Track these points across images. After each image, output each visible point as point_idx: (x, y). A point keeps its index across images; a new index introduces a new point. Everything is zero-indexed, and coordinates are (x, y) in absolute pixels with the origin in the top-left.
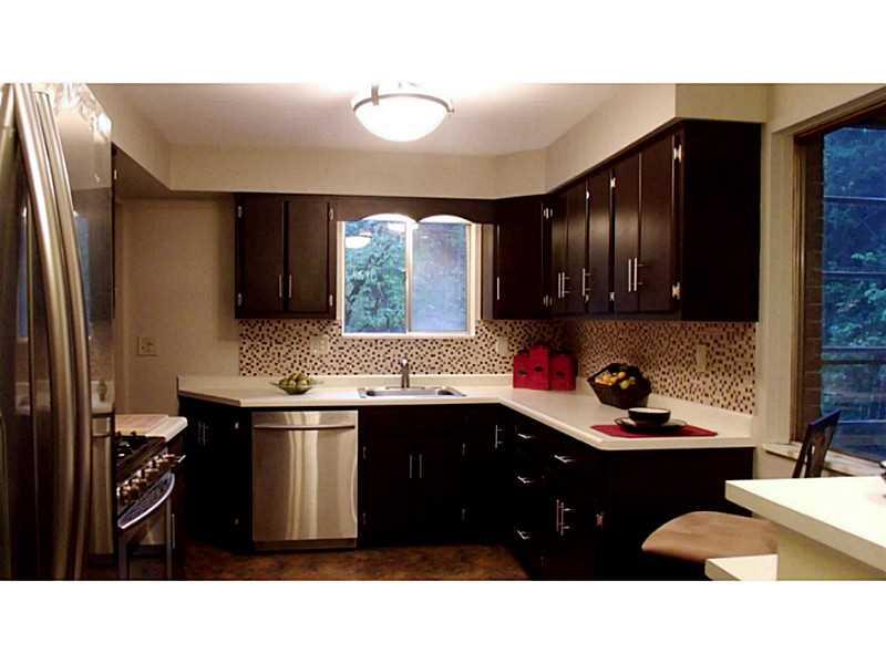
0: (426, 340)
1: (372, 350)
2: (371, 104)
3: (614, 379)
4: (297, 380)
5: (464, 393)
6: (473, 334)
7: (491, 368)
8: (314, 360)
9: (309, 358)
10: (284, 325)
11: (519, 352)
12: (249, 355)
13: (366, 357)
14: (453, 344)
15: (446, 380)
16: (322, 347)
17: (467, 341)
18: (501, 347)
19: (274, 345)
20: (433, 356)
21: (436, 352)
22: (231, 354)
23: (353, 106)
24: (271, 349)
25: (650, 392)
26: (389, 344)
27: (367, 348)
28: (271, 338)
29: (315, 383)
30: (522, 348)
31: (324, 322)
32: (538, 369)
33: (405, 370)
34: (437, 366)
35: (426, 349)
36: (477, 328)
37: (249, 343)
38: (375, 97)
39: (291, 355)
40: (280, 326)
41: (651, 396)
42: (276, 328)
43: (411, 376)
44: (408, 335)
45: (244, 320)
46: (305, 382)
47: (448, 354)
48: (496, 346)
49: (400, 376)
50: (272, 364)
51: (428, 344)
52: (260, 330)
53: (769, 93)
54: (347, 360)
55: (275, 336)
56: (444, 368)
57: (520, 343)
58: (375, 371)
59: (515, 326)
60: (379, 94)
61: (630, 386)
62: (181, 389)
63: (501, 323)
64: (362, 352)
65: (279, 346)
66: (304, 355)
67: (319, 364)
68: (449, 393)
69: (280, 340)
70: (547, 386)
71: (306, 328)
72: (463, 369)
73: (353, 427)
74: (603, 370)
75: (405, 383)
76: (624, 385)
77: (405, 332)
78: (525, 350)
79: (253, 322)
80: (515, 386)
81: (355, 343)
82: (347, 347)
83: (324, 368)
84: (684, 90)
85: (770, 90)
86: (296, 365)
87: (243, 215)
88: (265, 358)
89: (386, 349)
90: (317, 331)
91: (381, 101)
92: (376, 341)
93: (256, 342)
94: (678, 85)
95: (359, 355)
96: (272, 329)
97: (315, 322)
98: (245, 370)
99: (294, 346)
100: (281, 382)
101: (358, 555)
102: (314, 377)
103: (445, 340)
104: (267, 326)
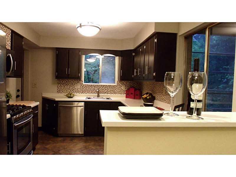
0: (104, 85)
1: (91, 87)
2: (80, 27)
3: (146, 96)
4: (70, 95)
5: (112, 99)
6: (116, 84)
7: (121, 93)
8: (76, 90)
9: (75, 89)
10: (69, 81)
11: (128, 89)
12: (59, 88)
13: (89, 89)
14: (111, 87)
15: (109, 95)
16: (78, 86)
17: (114, 86)
18: (123, 88)
19: (66, 86)
20: (106, 89)
21: (106, 88)
22: (55, 88)
23: (77, 27)
24: (65, 87)
25: (155, 99)
26: (95, 86)
27: (89, 87)
28: (65, 84)
29: (75, 95)
30: (128, 88)
31: (79, 80)
32: (132, 94)
33: (98, 93)
34: (107, 92)
35: (104, 88)
36: (117, 83)
37: (60, 85)
38: (81, 26)
39: (70, 88)
40: (68, 81)
41: (155, 100)
42: (67, 81)
43: (100, 94)
44: (100, 84)
45: (59, 79)
46: (72, 95)
47: (110, 89)
48: (122, 87)
49: (97, 94)
50: (65, 91)
51: (105, 86)
52: (63, 82)
53: (178, 25)
54: (84, 90)
55: (66, 83)
56: (108, 93)
57: (128, 87)
58: (91, 93)
59: (127, 83)
60: (82, 25)
61: (150, 98)
62: (43, 96)
63: (123, 82)
64: (88, 88)
65: (67, 86)
66: (73, 88)
67: (77, 91)
68: (109, 99)
69: (67, 84)
70: (133, 98)
71: (74, 82)
72: (113, 93)
73: (83, 106)
74: (145, 94)
75: (98, 96)
76: (148, 98)
77: (99, 83)
78: (129, 89)
79: (61, 80)
80: (126, 98)
81: (86, 86)
82: (84, 87)
83: (78, 92)
84: (157, 24)
85: (179, 24)
86: (71, 91)
87: (58, 53)
88: (64, 89)
89: (94, 87)
90: (77, 82)
91: (82, 27)
92: (92, 85)
93: (61, 85)
94: (155, 23)
95: (87, 89)
96: (66, 82)
97: (76, 80)
98: (59, 92)
99: (71, 86)
100: (67, 95)
101: (83, 138)
102: (76, 94)
103: (109, 86)
104: (64, 81)
